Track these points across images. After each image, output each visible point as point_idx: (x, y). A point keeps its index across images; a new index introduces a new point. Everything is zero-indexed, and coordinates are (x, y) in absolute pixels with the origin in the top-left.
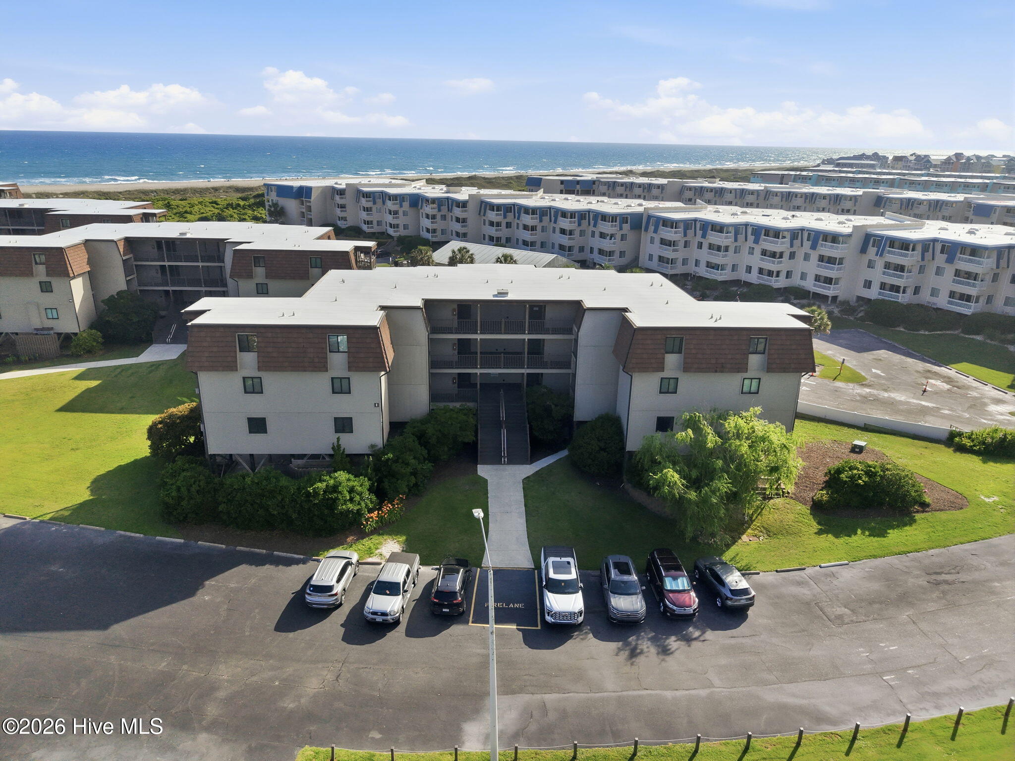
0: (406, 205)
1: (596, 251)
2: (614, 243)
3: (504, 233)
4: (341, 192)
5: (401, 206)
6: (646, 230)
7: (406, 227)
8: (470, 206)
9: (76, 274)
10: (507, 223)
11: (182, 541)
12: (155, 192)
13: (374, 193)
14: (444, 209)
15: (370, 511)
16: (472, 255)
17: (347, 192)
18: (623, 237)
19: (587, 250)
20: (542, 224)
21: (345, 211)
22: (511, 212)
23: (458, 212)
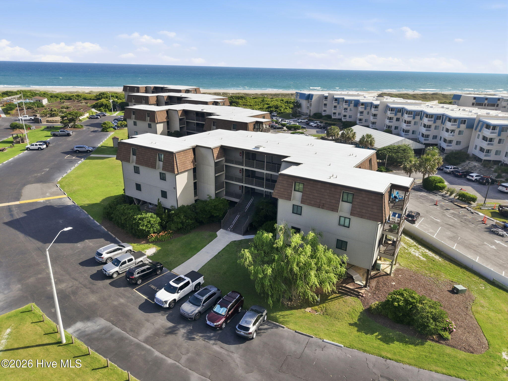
0: (352, 105)
1: (442, 139)
2: (453, 136)
3: (394, 123)
4: (326, 98)
5: (349, 106)
6: (476, 129)
7: (350, 117)
8: (380, 107)
9: (158, 122)
10: (397, 118)
11: (99, 224)
12: (267, 94)
13: (339, 98)
14: (368, 108)
15: (154, 233)
16: (355, 133)
17: (328, 98)
18: (460, 133)
19: (438, 138)
20: (414, 120)
21: (326, 107)
22: (400, 112)
23: (373, 111)
